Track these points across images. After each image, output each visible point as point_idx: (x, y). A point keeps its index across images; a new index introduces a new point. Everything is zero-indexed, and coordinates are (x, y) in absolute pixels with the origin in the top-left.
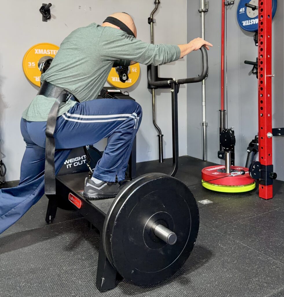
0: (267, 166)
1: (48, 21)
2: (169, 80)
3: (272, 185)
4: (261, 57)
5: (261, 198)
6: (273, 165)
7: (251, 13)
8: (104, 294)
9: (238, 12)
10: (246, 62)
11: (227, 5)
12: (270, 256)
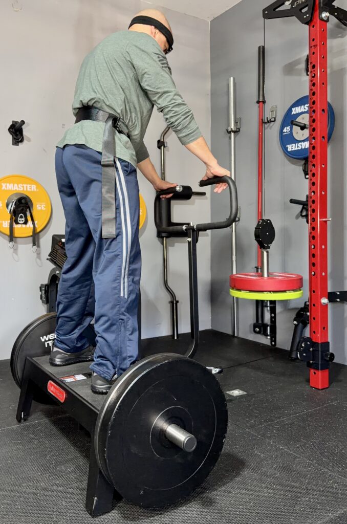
0: (321, 343)
1: (20, 144)
2: (185, 226)
3: (327, 370)
4: (313, 194)
5: (313, 387)
6: (329, 343)
7: (299, 134)
8: (97, 519)
9: (281, 131)
10: (292, 201)
11: (265, 123)
12: (324, 467)
